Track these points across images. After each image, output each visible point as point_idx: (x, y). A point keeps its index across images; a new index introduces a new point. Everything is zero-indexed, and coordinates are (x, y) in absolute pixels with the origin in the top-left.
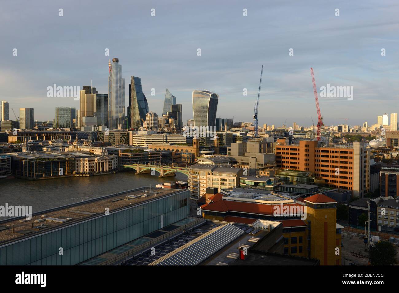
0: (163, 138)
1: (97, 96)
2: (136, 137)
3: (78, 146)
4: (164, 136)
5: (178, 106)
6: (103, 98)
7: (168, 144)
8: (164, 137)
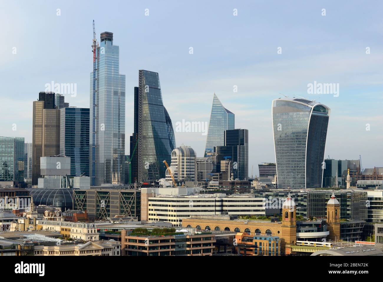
0: (213, 204)
1: (66, 113)
2: (155, 201)
3: (36, 219)
4: (217, 199)
5: (240, 133)
6: (78, 118)
7: (226, 218)
8: (216, 201)
